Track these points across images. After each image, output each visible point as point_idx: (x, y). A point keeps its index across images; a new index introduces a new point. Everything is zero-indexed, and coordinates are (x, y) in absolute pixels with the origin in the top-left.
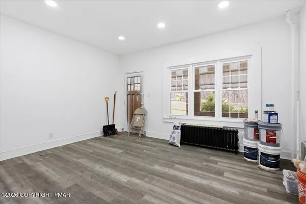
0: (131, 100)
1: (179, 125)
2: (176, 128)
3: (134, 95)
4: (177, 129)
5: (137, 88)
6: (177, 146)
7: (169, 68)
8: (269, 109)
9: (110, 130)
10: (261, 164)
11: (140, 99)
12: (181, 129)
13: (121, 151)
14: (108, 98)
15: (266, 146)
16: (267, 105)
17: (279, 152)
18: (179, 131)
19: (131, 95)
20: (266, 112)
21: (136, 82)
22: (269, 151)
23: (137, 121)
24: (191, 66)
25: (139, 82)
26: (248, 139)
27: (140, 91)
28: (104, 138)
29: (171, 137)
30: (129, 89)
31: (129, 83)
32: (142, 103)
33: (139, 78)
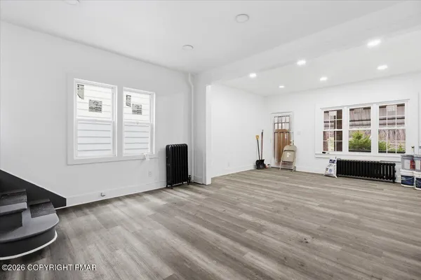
0: (279, 138)
1: (335, 159)
3: (282, 134)
4: (333, 163)
5: (286, 127)
6: (334, 177)
7: (322, 109)
9: (260, 164)
10: (416, 187)
11: (289, 138)
12: (337, 163)
14: (258, 136)
18: (335, 165)
19: (279, 133)
21: (284, 121)
23: (288, 156)
24: (346, 107)
25: (288, 121)
26: (404, 169)
27: (290, 129)
29: (327, 169)
30: (276, 128)
31: (276, 122)
32: (291, 141)
33: (288, 118)
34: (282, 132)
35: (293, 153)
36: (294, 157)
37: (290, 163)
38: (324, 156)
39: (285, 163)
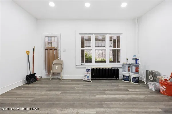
0: (49, 54)
1: (89, 69)
2: (87, 70)
3: (51, 51)
4: (89, 71)
5: (54, 45)
6: (90, 81)
7: (80, 34)
8: (135, 57)
9: (31, 78)
10: (133, 82)
11: (57, 54)
13: (60, 93)
14: (29, 52)
15: (136, 74)
16: (134, 56)
17: (139, 76)
18: (90, 72)
19: (49, 50)
20: (133, 59)
21: (53, 41)
22: (137, 76)
23: (56, 68)
24: (93, 35)
25: (56, 41)
26: (125, 72)
27: (58, 47)
28: (27, 85)
29: (85, 76)
30: (47, 46)
31: (47, 41)
32: (59, 56)
33: (56, 38)
34: (52, 49)
35: (60, 65)
36: (62, 69)
37: (58, 74)
38: (81, 66)
39: (54, 74)
